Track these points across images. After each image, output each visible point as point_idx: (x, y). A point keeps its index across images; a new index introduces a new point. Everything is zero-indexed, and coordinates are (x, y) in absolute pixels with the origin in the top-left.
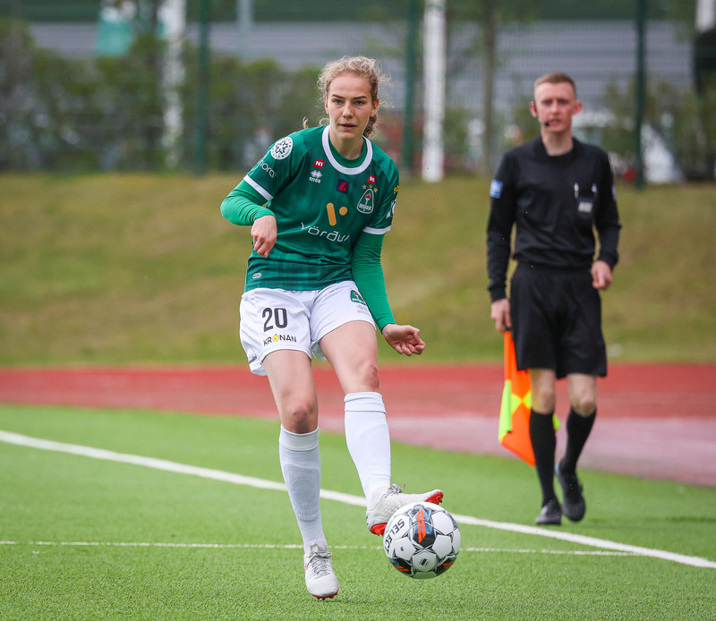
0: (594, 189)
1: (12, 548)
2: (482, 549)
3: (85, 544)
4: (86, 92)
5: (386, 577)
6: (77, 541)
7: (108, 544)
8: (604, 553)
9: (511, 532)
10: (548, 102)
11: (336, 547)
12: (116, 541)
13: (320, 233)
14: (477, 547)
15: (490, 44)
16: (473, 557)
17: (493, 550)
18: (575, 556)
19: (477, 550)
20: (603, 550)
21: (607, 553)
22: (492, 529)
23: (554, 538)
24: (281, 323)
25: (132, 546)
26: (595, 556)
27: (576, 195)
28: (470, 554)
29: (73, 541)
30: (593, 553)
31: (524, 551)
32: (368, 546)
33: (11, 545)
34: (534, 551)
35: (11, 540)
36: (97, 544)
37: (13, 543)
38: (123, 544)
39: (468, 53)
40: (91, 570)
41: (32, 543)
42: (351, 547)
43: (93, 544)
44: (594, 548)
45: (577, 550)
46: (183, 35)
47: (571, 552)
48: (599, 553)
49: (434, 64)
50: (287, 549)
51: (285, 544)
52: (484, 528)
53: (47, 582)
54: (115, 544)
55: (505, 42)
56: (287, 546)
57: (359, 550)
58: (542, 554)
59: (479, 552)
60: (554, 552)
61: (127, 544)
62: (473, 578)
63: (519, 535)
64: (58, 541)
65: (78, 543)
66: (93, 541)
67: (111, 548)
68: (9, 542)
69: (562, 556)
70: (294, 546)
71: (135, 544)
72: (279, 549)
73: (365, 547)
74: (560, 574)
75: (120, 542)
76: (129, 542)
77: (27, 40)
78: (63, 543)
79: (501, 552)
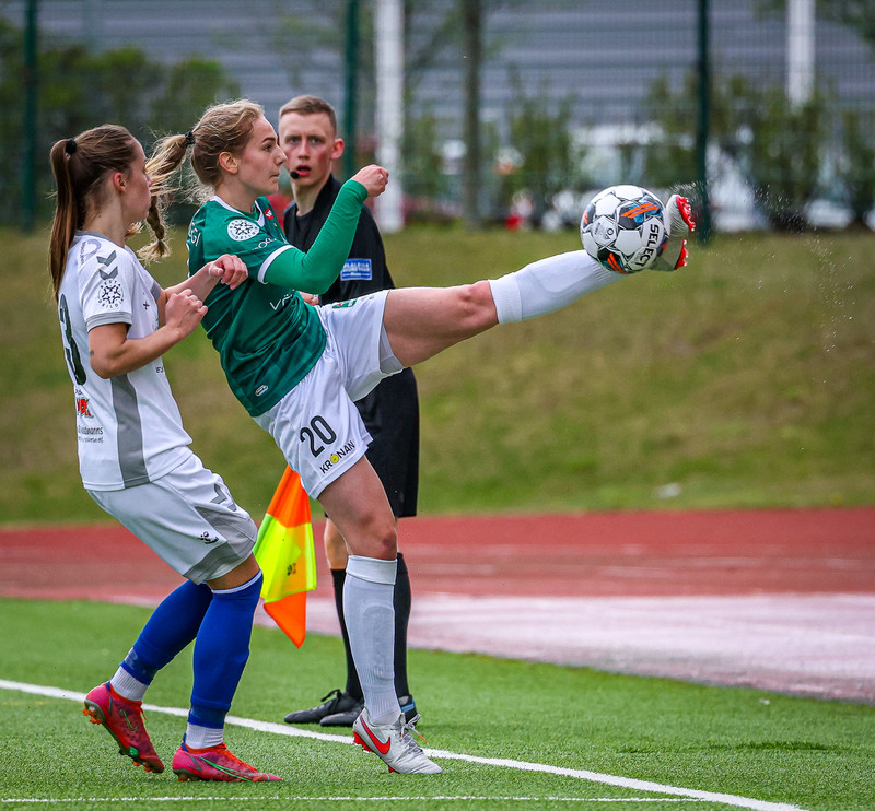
10: (294, 139)
20: (642, 793)
24: (329, 437)
34: (536, 799)
39: (440, 38)
44: (629, 792)
47: (593, 799)
50: (158, 803)
58: (548, 803)
59: (452, 802)
63: (514, 775)
69: (579, 804)
72: (143, 803)
79: (487, 800)
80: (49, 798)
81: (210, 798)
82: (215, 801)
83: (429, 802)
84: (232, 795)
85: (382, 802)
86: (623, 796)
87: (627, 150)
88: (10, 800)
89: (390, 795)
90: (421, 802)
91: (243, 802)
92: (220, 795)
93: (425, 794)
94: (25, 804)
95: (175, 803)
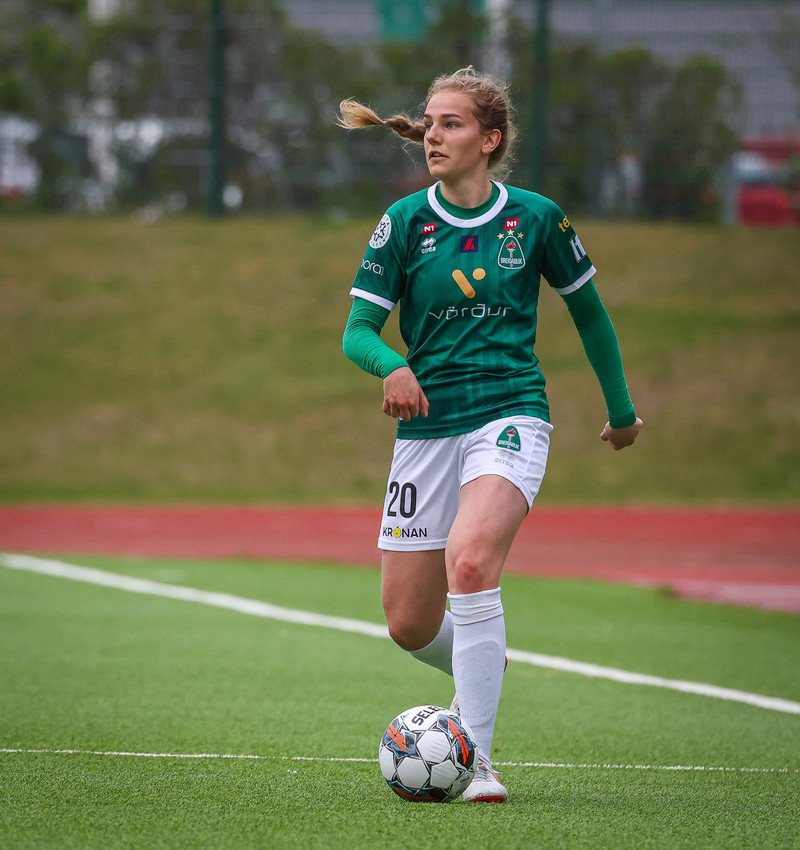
1: (256, 765)
6: (353, 756)
11: (742, 769)
13: (460, 313)
24: (407, 510)
32: (790, 768)
33: (254, 760)
37: (257, 757)
41: (285, 757)
42: (765, 770)
64: (325, 756)
65: (353, 759)
68: (251, 756)
70: (679, 767)
80: (565, 763)
81: (721, 769)
82: (726, 772)
84: (742, 767)
88: (527, 764)
91: (754, 772)
92: (730, 765)
94: (542, 768)
95: (688, 772)
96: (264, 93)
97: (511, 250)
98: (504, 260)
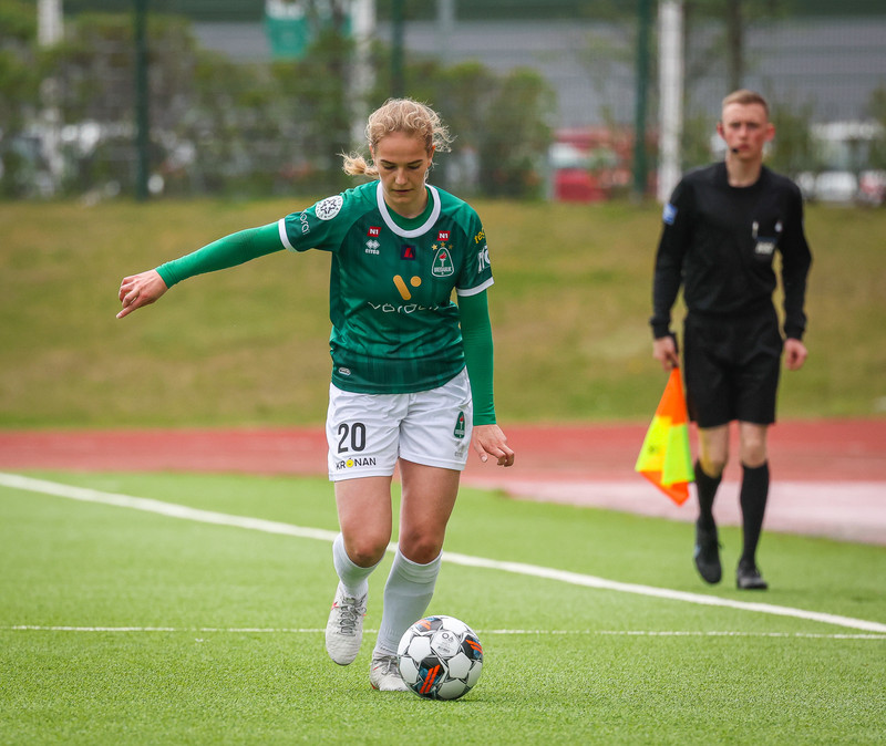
0: (779, 227)
1: (171, 636)
2: (725, 633)
3: (257, 630)
4: (258, 103)
5: (611, 666)
6: (248, 627)
7: (285, 630)
8: (869, 637)
9: (760, 614)
10: (736, 125)
11: (554, 632)
12: (294, 627)
14: (719, 630)
15: (736, 42)
16: (715, 642)
17: (738, 634)
18: (833, 639)
19: (720, 634)
20: (868, 632)
21: (873, 637)
22: (737, 609)
23: (811, 620)
24: (358, 444)
25: (313, 633)
26: (860, 639)
27: (755, 234)
28: (711, 638)
29: (243, 627)
30: (857, 636)
31: (776, 634)
32: (591, 630)
33: (170, 632)
34: (787, 635)
35: (169, 627)
36: (271, 630)
37: (172, 629)
38: (302, 630)
39: (710, 55)
40: (263, 660)
41: (194, 629)
42: (571, 632)
43: (266, 630)
44: (858, 631)
45: (837, 633)
46: (372, 35)
47: (830, 636)
48: (864, 636)
49: (670, 67)
50: (497, 635)
51: (494, 629)
52: (729, 608)
53: (211, 674)
54: (292, 630)
55: (754, 40)
56: (496, 632)
57: (581, 635)
58: (795, 638)
59: (722, 637)
60: (811, 636)
61: (307, 630)
62: (714, 667)
63: (769, 617)
64: (225, 628)
65: (248, 630)
66: (267, 626)
67: (289, 635)
68: (167, 629)
69: (820, 639)
70: (504, 631)
71: (316, 630)
72: (486, 635)
73: (588, 632)
74: (817, 660)
75: (299, 628)
76: (310, 628)
77: (187, 42)
78: (231, 630)
79: (748, 637)
81: (537, 632)
82: (541, 634)
83: (704, 636)
85: (668, 636)
86: (853, 633)
87: (853, 143)
89: (675, 631)
90: (697, 636)
91: (563, 634)
92: (544, 629)
93: (701, 630)
95: (511, 635)
96: (178, 102)
97: (443, 260)
98: (437, 270)
